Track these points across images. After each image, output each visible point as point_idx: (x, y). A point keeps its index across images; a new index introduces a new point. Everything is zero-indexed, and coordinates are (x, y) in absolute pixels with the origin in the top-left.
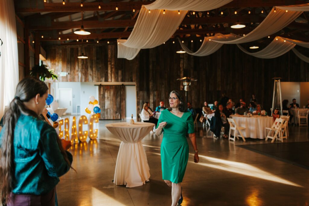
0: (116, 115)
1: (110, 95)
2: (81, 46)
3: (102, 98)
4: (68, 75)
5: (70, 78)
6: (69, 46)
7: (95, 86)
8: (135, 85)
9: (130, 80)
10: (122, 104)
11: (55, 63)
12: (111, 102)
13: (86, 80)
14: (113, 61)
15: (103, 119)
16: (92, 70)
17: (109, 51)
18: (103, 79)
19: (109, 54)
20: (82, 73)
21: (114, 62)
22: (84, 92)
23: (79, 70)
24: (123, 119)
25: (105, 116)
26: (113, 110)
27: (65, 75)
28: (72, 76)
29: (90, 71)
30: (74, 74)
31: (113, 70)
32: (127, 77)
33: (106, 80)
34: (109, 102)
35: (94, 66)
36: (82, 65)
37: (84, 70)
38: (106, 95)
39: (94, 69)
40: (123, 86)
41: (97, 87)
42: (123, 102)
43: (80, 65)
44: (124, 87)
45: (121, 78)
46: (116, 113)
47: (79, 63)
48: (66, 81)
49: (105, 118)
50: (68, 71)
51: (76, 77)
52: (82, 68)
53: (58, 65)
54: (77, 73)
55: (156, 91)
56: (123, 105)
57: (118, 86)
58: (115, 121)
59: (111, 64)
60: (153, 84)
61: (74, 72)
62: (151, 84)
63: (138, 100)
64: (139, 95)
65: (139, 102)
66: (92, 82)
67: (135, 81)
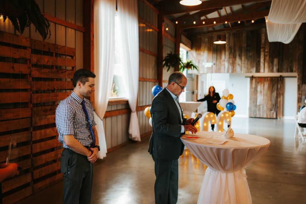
0: (271, 113)
1: (264, 89)
2: (228, 31)
3: (254, 92)
4: (214, 66)
5: (215, 69)
6: (216, 33)
7: (246, 78)
8: (296, 77)
9: (289, 70)
10: (279, 100)
11: (200, 53)
12: (265, 97)
13: (233, 71)
14: (267, 47)
15: (254, 116)
16: (241, 59)
17: (263, 35)
18: (253, 69)
19: (263, 39)
20: (229, 63)
21: (269, 48)
22: (233, 85)
23: (226, 60)
24: (280, 118)
25: (256, 114)
26: (267, 106)
27: (210, 66)
28: (218, 67)
29: (238, 60)
30: (220, 64)
31: (267, 58)
32: (285, 67)
33: (258, 71)
34: (262, 97)
35: (243, 54)
36: (230, 54)
37: (231, 59)
38: (259, 88)
39: (243, 58)
40: (281, 78)
41: (249, 79)
42: (280, 97)
43: (227, 53)
44: (283, 79)
45: (277, 67)
46: (271, 110)
47: (226, 51)
48: (211, 73)
49: (256, 115)
50: (214, 61)
51: (222, 68)
52: (230, 58)
53: (203, 55)
54: (224, 63)
56: (280, 102)
57: (275, 77)
58: (269, 120)
59: (264, 51)
61: (220, 62)
63: (299, 96)
64: (301, 89)
65: (300, 98)
66: (241, 73)
67: (297, 71)
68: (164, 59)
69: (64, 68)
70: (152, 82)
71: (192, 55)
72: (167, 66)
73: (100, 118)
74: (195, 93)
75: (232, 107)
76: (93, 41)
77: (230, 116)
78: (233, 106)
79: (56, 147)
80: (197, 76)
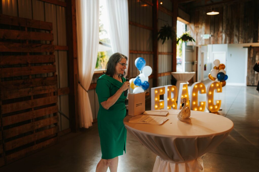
2: (226, 4)
4: (211, 38)
5: (213, 40)
7: (244, 49)
11: (198, 25)
13: (231, 42)
16: (238, 30)
18: (251, 40)
20: (226, 34)
22: (231, 55)
23: (223, 31)
27: (208, 38)
28: (215, 38)
29: (235, 32)
30: (218, 35)
33: (255, 41)
35: (240, 25)
36: (227, 25)
38: (257, 58)
39: (240, 29)
41: (247, 49)
43: (224, 25)
47: (224, 23)
48: (208, 44)
50: (211, 33)
51: (220, 39)
52: (227, 29)
53: (201, 28)
54: (221, 34)
61: (218, 34)
66: (239, 43)
68: (159, 32)
69: (44, 42)
70: (147, 54)
71: (191, 28)
72: (162, 39)
73: (85, 89)
74: (195, 64)
75: (223, 78)
76: (75, 16)
77: (221, 86)
78: (224, 76)
79: (33, 119)
80: (197, 48)
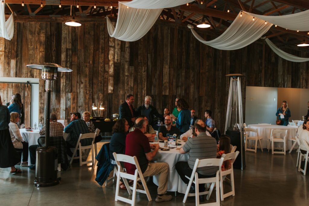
8: (38, 83)
14: (2, 45)
31: (2, 58)
32: (25, 71)
40: (29, 85)
44: (31, 85)
45: (15, 71)
55: (71, 92)
57: (21, 83)
60: (66, 83)
62: (63, 83)
63: (41, 105)
64: (43, 98)
65: (42, 108)
67: (38, 77)
